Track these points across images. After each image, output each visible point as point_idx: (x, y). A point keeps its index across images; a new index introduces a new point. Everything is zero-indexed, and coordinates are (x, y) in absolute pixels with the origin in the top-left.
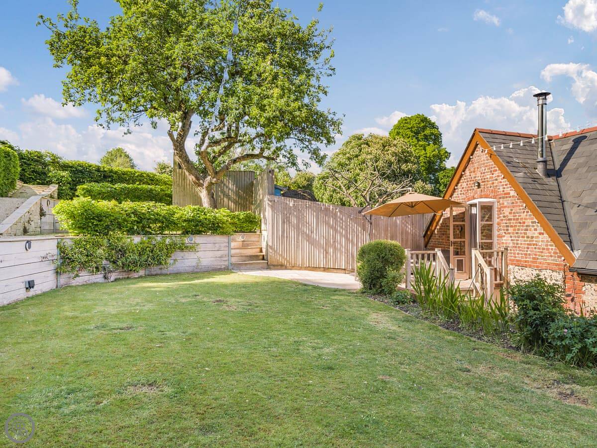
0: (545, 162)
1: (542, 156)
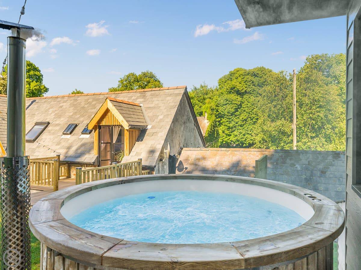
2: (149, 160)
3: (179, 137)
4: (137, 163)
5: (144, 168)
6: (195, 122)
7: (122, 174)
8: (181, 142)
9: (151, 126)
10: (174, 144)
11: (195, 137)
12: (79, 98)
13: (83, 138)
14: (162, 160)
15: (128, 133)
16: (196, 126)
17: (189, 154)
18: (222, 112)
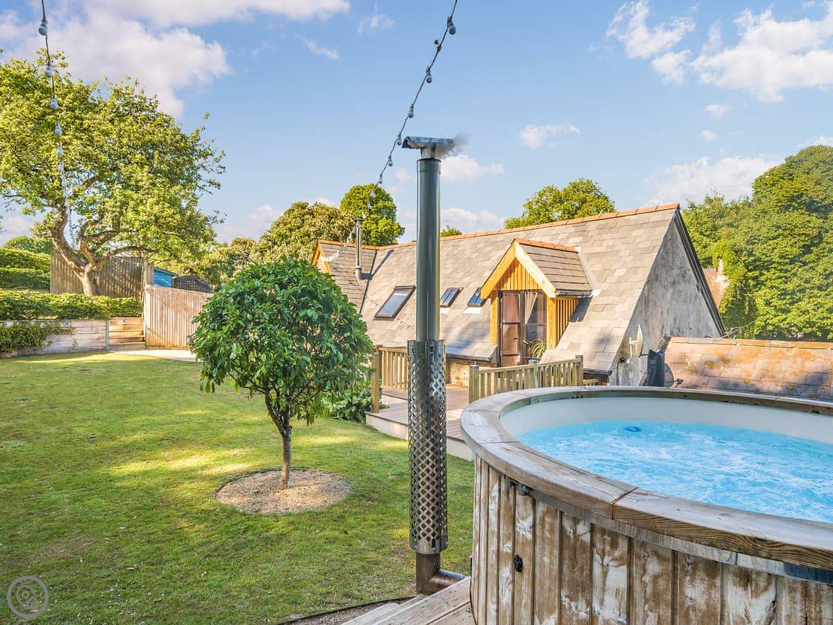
0: (360, 269)
1: (358, 264)
2: (598, 359)
3: (662, 313)
4: (574, 363)
5: (588, 375)
6: (698, 281)
7: (546, 382)
8: (665, 325)
9: (599, 291)
10: (650, 329)
11: (698, 314)
12: (462, 243)
13: (471, 314)
14: (623, 361)
15: (554, 305)
16: (702, 290)
17: (685, 351)
18: (763, 257)
